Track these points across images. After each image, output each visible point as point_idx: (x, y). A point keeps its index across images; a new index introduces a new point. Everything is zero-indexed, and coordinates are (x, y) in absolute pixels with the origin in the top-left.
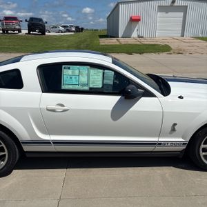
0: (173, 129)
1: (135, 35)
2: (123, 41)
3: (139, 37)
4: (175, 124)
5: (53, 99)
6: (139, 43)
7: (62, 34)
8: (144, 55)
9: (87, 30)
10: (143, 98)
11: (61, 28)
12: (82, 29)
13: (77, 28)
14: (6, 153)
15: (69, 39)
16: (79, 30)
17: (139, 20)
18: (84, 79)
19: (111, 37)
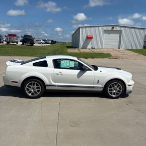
0: (98, 82)
1: (89, 47)
2: (82, 50)
3: (92, 48)
4: (99, 80)
5: (58, 70)
6: (91, 52)
7: (43, 45)
8: (95, 59)
9: (58, 42)
10: (88, 71)
11: (42, 41)
12: (55, 42)
13: (52, 41)
14: (40, 89)
15: (48, 48)
16: (53, 42)
17: (92, 38)
18: (68, 64)
19: (75, 48)
